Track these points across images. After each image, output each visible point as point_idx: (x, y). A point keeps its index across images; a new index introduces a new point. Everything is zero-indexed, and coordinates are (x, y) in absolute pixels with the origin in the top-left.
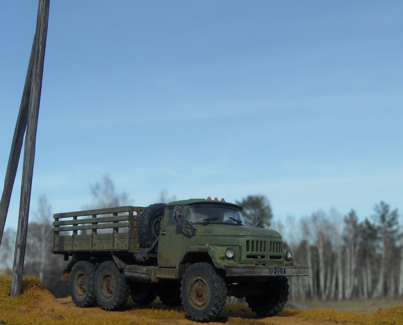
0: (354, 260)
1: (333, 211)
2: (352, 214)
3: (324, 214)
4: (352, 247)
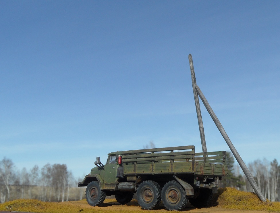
0: (276, 184)
1: (265, 159)
2: (275, 161)
3: (260, 161)
4: (275, 178)
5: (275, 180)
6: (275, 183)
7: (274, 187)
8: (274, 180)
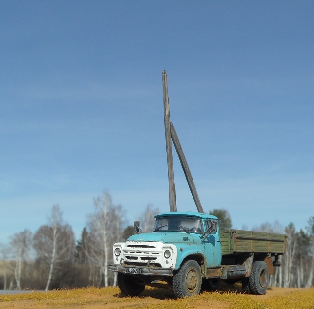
0: (291, 260)
1: (277, 222)
2: (291, 226)
3: (270, 225)
4: (290, 251)
6: (290, 257)
7: (289, 264)
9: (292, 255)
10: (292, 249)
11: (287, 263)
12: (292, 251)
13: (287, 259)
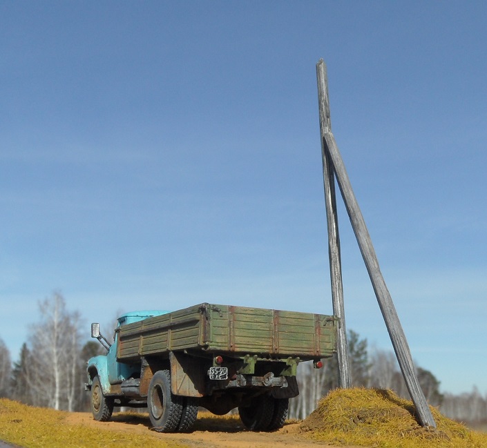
5: (318, 381)
6: (318, 386)
7: (316, 396)
8: (316, 381)
9: (320, 383)
10: (321, 375)
11: (314, 394)
12: (321, 378)
13: (314, 388)
